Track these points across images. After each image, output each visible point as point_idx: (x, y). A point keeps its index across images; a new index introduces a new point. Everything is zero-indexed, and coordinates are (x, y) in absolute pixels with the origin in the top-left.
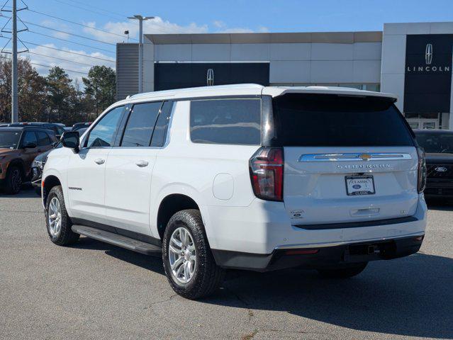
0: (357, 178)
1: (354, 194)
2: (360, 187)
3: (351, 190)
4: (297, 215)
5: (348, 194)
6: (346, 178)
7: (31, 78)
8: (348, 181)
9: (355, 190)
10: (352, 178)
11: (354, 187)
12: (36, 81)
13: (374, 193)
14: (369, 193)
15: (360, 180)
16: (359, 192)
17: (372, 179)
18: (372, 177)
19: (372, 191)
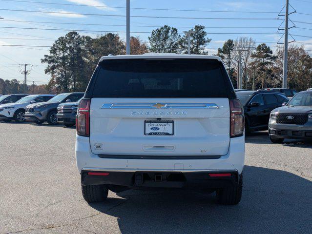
0: (156, 122)
1: (151, 134)
2: (158, 129)
3: (148, 131)
4: (99, 147)
5: (145, 134)
6: (145, 122)
7: (305, 60)
8: (147, 124)
9: (152, 131)
10: (150, 122)
11: (152, 129)
12: (308, 61)
13: (173, 134)
14: (167, 134)
15: (159, 124)
16: (156, 133)
17: (172, 124)
18: (173, 122)
19: (171, 132)
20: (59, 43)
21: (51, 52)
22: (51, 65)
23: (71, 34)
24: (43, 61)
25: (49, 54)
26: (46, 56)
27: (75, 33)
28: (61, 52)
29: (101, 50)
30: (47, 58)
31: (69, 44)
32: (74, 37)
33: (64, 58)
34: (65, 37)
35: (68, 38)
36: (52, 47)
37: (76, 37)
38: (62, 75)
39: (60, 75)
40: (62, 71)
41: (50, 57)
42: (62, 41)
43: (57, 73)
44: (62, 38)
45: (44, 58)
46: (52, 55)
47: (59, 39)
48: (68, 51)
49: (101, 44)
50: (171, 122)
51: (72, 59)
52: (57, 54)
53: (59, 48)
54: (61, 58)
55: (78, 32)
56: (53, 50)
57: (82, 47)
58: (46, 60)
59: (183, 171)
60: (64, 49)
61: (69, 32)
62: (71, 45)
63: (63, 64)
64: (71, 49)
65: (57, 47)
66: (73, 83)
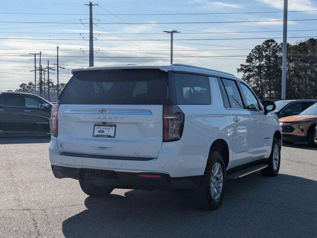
0: (102, 126)
1: (97, 136)
2: (104, 132)
3: (96, 133)
4: (61, 146)
5: (93, 136)
6: (95, 125)
8: (96, 127)
9: (99, 134)
10: (98, 125)
11: (99, 131)
13: (114, 137)
14: (110, 136)
15: (104, 127)
16: (101, 135)
17: (114, 127)
18: (115, 126)
19: (113, 135)
20: (255, 52)
21: (247, 62)
22: (246, 74)
23: (267, 42)
24: (239, 71)
25: (245, 64)
26: (242, 65)
27: (272, 41)
28: (257, 60)
29: (299, 57)
30: (243, 68)
31: (265, 52)
32: (271, 44)
33: (260, 67)
34: (261, 45)
35: (265, 46)
36: (248, 57)
37: (273, 45)
38: (257, 84)
39: (255, 85)
40: (257, 80)
41: (246, 66)
42: (258, 49)
43: (252, 83)
44: (259, 46)
45: (240, 67)
46: (248, 64)
47: (256, 48)
48: (264, 60)
49: (300, 51)
50: (113, 126)
51: (269, 67)
52: (253, 63)
53: (256, 57)
54: (257, 67)
55: (275, 40)
56: (250, 60)
57: (279, 54)
58: (242, 69)
59: (115, 170)
60: (260, 58)
61: (266, 40)
62: (268, 53)
63: (259, 73)
64: (268, 58)
65: (254, 55)
66: (269, 92)
